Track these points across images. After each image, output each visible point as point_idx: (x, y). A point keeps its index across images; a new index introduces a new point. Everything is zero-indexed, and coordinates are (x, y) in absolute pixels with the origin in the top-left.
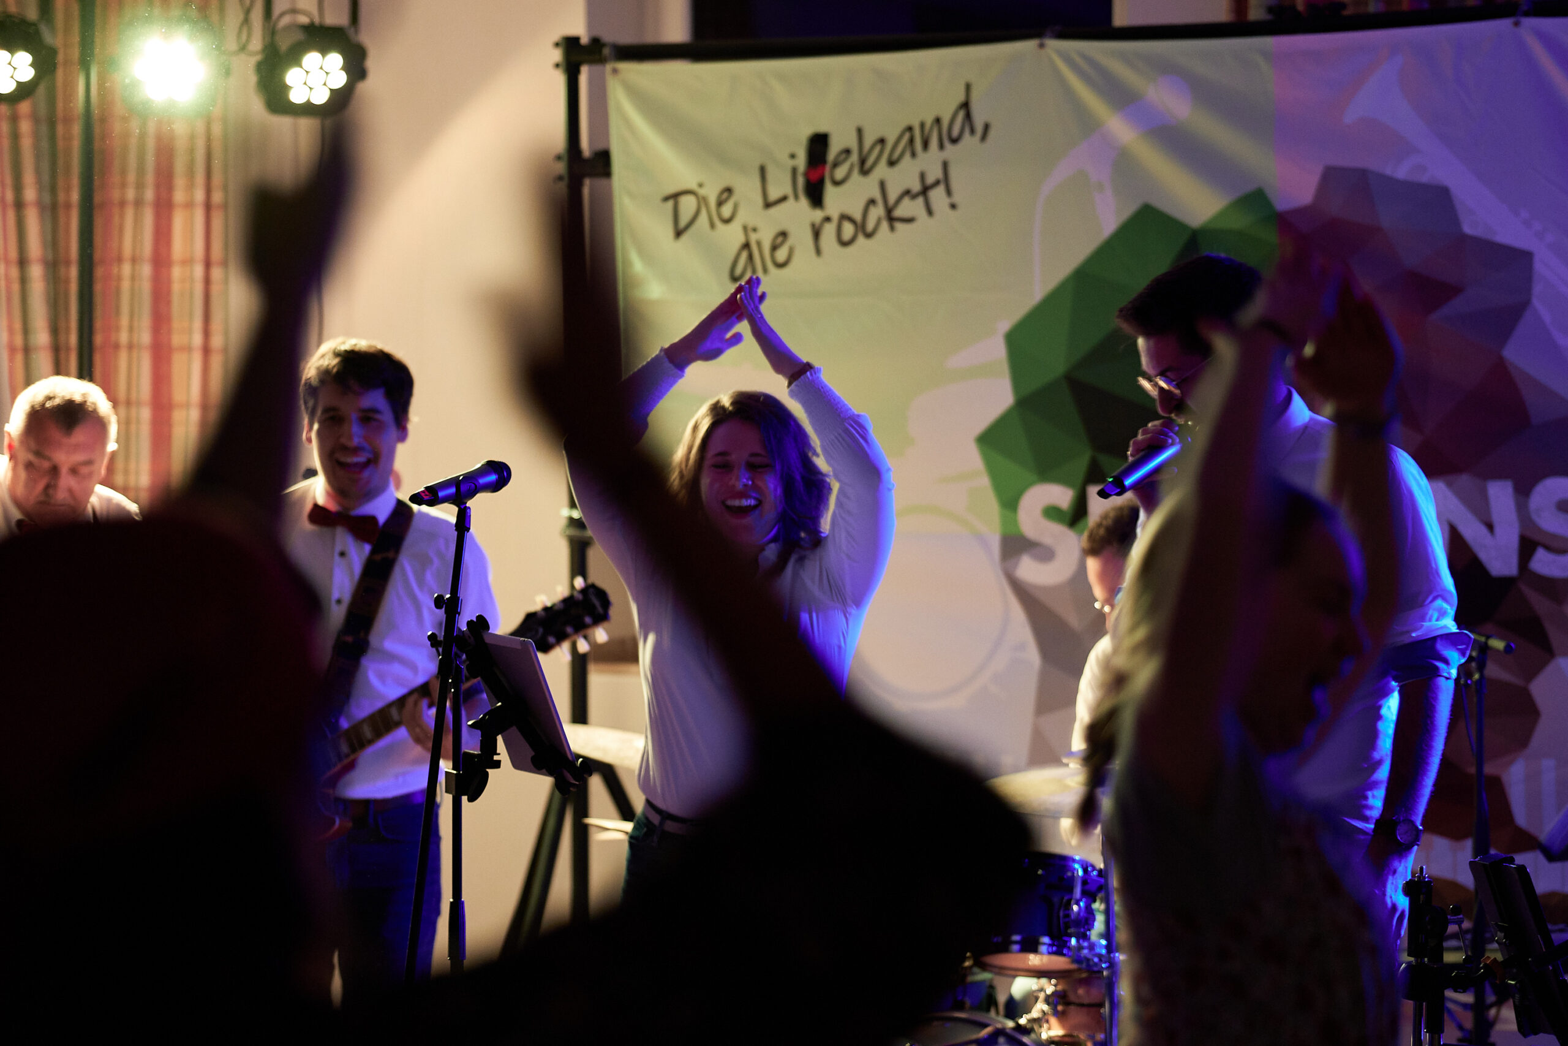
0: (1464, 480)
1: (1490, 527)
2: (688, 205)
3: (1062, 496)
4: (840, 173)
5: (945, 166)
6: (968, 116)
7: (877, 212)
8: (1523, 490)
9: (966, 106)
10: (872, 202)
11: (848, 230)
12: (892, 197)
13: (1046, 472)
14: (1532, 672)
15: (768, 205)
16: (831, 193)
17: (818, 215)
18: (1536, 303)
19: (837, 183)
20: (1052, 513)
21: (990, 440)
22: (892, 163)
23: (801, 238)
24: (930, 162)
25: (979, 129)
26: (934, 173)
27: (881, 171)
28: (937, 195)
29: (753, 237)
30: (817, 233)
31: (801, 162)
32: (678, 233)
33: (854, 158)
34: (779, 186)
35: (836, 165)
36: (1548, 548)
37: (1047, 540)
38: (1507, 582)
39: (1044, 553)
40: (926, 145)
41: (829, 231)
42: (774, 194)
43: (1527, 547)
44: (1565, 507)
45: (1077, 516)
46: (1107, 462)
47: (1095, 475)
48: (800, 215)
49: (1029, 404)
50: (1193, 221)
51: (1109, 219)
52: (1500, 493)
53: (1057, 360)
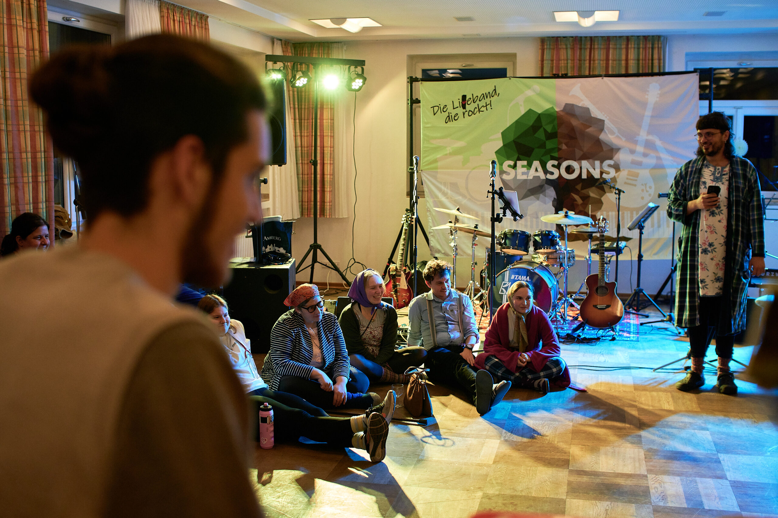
0: (591, 160)
1: (594, 169)
2: (436, 109)
3: (512, 163)
4: (469, 103)
5: (491, 101)
6: (496, 92)
7: (477, 109)
8: (602, 162)
9: (495, 90)
11: (470, 113)
12: (480, 107)
13: (509, 159)
14: (602, 196)
15: (454, 109)
16: (467, 106)
17: (464, 110)
18: (605, 129)
20: (509, 166)
21: (498, 152)
22: (480, 101)
23: (460, 115)
24: (488, 100)
25: (497, 95)
26: (488, 103)
27: (477, 102)
28: (489, 107)
29: (450, 115)
30: (464, 114)
31: (461, 100)
32: (434, 114)
33: (472, 100)
34: (457, 104)
35: (468, 101)
36: (605, 173)
37: (508, 171)
38: (598, 179)
39: (508, 174)
40: (487, 97)
41: (466, 113)
42: (455, 106)
43: (602, 173)
44: (610, 166)
45: (515, 166)
46: (521, 156)
47: (519, 159)
48: (460, 110)
49: (506, 146)
50: (539, 112)
51: (523, 111)
52: (597, 163)
53: (511, 138)
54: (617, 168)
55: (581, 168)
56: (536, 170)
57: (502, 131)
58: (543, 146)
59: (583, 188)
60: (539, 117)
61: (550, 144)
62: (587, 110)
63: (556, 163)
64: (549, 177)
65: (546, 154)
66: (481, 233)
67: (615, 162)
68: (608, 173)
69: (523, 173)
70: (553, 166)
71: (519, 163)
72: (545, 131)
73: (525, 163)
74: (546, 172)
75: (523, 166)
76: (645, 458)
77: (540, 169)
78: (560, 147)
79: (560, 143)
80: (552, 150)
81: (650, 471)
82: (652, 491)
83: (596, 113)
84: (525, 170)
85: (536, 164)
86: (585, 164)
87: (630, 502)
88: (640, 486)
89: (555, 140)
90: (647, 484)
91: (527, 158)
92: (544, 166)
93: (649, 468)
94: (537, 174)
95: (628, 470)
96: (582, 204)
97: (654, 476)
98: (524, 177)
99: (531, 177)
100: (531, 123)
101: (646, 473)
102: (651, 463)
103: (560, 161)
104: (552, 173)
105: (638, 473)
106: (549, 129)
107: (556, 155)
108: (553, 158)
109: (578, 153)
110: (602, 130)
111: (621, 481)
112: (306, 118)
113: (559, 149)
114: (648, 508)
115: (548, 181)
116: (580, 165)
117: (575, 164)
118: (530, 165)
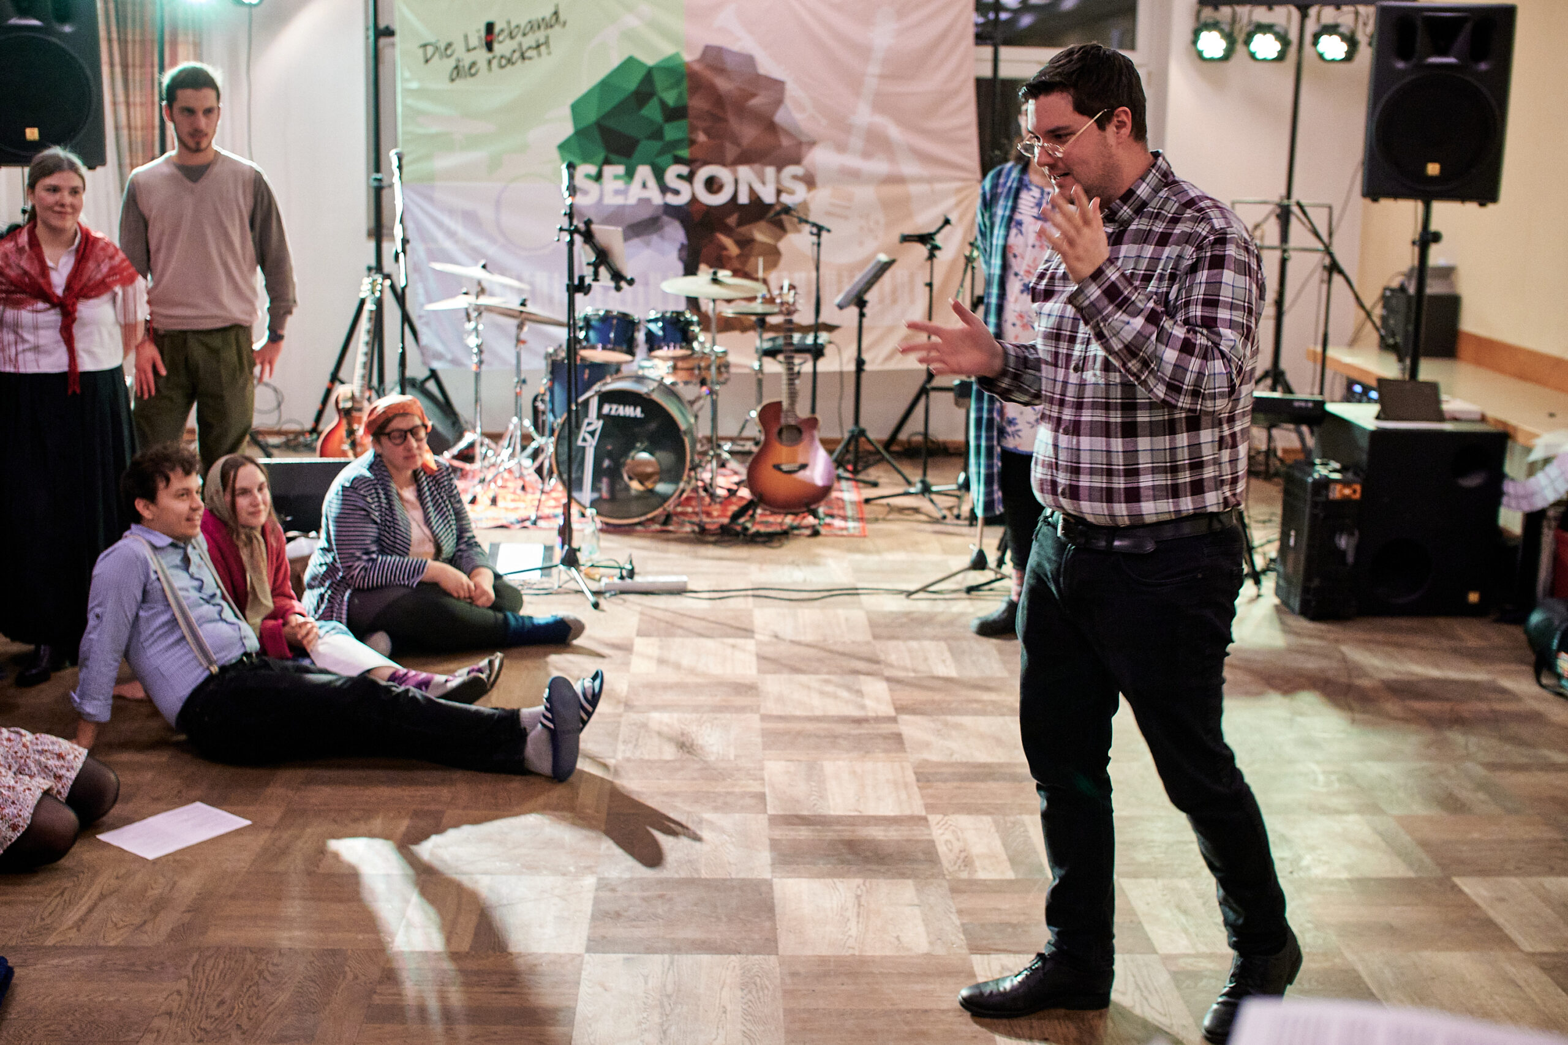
0: (757, 166)
1: (764, 184)
2: (430, 50)
3: (592, 170)
4: (501, 38)
5: (547, 37)
6: (557, 19)
7: (517, 55)
8: (779, 170)
9: (556, 13)
10: (514, 51)
11: (504, 62)
12: (524, 48)
13: (586, 159)
14: (779, 238)
15: (468, 50)
16: (496, 46)
17: (490, 55)
18: (786, 100)
19: (500, 42)
20: (588, 176)
21: (563, 147)
22: (524, 35)
23: (482, 64)
24: (540, 35)
25: (562, 23)
26: (542, 40)
27: (519, 38)
28: (543, 49)
29: (461, 64)
30: (490, 62)
31: (483, 33)
32: (427, 61)
33: (506, 32)
34: (474, 41)
35: (498, 35)
36: (787, 193)
37: (586, 187)
38: (771, 206)
39: (586, 192)
40: (539, 27)
41: (495, 63)
42: (471, 46)
43: (779, 192)
44: (795, 177)
45: (598, 177)
46: (613, 157)
47: (607, 162)
48: (482, 55)
49: (581, 133)
50: (650, 61)
51: (615, 62)
52: (770, 171)
53: (592, 116)
54: (810, 181)
55: (736, 182)
56: (644, 186)
57: (571, 100)
58: (658, 134)
59: (740, 223)
60: (649, 75)
61: (672, 132)
62: (750, 60)
63: (684, 170)
64: (672, 199)
65: (661, 153)
66: (533, 317)
67: (807, 170)
68: (791, 193)
69: (617, 192)
70: (680, 177)
71: (609, 171)
72: (663, 104)
73: (620, 169)
74: (664, 189)
75: (617, 177)
76: (918, 780)
77: (652, 183)
78: (693, 136)
79: (693, 129)
80: (675, 144)
81: (930, 808)
82: (942, 849)
83: (768, 66)
84: (620, 184)
85: (644, 172)
86: (745, 172)
87: (903, 875)
88: (917, 841)
89: (684, 123)
90: (930, 835)
91: (623, 159)
92: (659, 174)
93: (930, 801)
94: (646, 194)
95: (888, 808)
96: (739, 256)
97: (939, 817)
98: (619, 200)
99: (632, 200)
100: (632, 84)
101: (923, 813)
102: (930, 791)
103: (694, 167)
104: (676, 192)
105: (908, 812)
106: (670, 98)
107: (684, 153)
108: (678, 160)
109: (731, 152)
110: (779, 102)
111: (877, 833)
112: (138, 62)
113: (692, 142)
114: (940, 886)
115: (669, 210)
116: (735, 173)
117: (723, 173)
118: (630, 174)
